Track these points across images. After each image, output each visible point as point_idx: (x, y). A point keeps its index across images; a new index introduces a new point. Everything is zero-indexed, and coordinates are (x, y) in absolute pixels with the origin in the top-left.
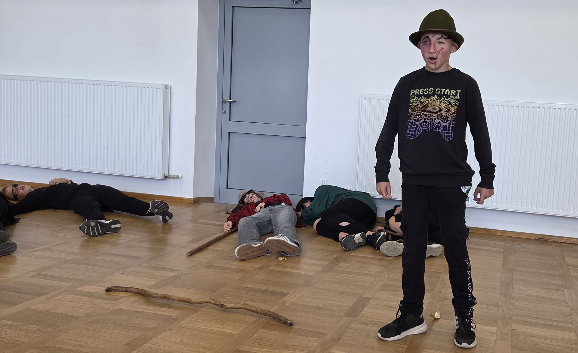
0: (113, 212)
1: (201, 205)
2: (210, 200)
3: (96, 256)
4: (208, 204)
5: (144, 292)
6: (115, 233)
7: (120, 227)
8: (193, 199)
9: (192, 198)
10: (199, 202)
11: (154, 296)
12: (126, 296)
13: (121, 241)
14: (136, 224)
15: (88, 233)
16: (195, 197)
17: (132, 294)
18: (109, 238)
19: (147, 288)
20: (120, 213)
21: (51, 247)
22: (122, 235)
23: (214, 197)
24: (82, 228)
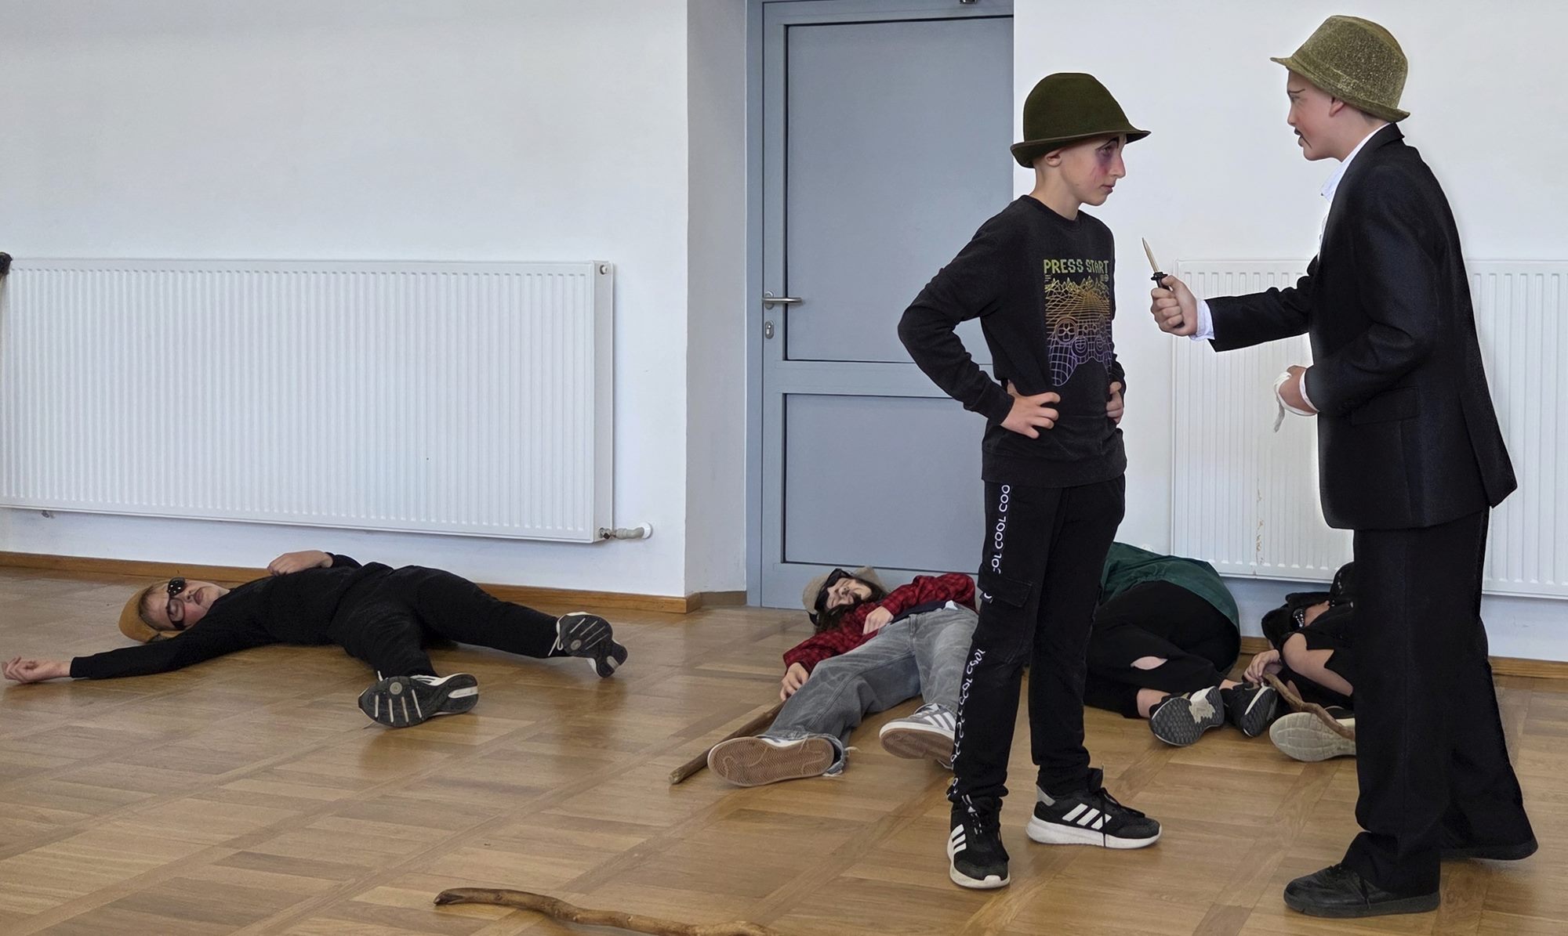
0: (454, 648)
1: (709, 617)
2: (736, 599)
3: (407, 788)
4: (729, 611)
5: (548, 905)
6: (461, 715)
7: (477, 695)
8: (685, 600)
9: (683, 596)
10: (703, 607)
11: (579, 916)
12: (496, 918)
13: (479, 740)
14: (522, 682)
15: (383, 718)
16: (690, 594)
17: (514, 910)
18: (443, 729)
19: (557, 889)
20: (472, 651)
21: (279, 764)
22: (481, 719)
23: (745, 590)
24: (363, 700)
